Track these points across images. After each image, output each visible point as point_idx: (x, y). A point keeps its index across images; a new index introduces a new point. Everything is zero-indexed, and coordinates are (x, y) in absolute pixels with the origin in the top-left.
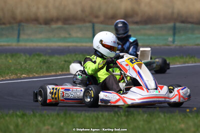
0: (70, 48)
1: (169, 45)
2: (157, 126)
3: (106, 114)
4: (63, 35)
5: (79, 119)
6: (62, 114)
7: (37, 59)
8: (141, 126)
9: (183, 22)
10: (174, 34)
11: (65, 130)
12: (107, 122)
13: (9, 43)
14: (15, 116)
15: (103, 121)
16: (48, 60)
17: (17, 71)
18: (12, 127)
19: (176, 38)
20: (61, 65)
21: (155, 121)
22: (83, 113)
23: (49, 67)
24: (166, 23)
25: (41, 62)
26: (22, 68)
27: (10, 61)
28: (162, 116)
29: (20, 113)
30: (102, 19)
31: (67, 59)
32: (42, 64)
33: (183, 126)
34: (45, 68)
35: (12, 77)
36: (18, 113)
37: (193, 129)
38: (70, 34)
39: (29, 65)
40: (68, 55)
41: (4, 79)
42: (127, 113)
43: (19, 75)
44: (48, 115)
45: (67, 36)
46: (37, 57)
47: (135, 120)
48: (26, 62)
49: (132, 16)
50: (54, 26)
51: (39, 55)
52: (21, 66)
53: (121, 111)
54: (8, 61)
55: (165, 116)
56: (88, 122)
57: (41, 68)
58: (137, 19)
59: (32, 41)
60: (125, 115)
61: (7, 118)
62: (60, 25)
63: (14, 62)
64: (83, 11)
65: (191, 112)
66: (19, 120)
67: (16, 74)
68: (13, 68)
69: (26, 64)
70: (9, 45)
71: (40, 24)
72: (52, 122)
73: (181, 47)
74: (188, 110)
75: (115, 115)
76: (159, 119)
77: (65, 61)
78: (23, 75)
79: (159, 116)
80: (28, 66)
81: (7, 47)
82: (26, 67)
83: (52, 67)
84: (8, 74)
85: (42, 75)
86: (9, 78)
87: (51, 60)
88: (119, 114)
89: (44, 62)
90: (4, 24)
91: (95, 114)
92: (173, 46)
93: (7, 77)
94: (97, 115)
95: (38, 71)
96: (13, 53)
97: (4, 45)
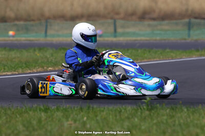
1: (185, 39)
2: (182, 121)
3: (129, 108)
5: (102, 113)
8: (165, 121)
9: (196, 18)
10: (189, 29)
12: (130, 117)
13: (37, 39)
14: (38, 110)
15: (126, 115)
17: (43, 64)
18: (35, 122)
19: (192, 32)
21: (178, 115)
24: (181, 19)
26: (48, 61)
27: (38, 55)
28: (185, 110)
29: (43, 106)
35: (39, 70)
36: (42, 107)
39: (55, 59)
41: (31, 72)
43: (45, 68)
47: (158, 114)
48: (52, 55)
52: (48, 60)
53: (144, 105)
54: (36, 55)
55: (188, 110)
56: (111, 117)
59: (59, 36)
60: (148, 110)
61: (31, 113)
63: (42, 55)
66: (43, 114)
67: (43, 67)
68: (40, 61)
69: (52, 58)
70: (37, 40)
72: (76, 116)
73: (196, 41)
75: (138, 109)
78: (50, 68)
79: (182, 111)
80: (53, 60)
81: (36, 42)
82: (52, 60)
84: (35, 66)
86: (36, 71)
88: (142, 107)
90: (33, 20)
92: (189, 40)
93: (34, 70)
94: (120, 109)
96: (41, 47)
97: (32, 40)
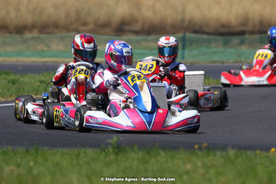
0: (48, 64)
3: (90, 151)
4: (39, 47)
5: (54, 157)
6: (32, 151)
7: (4, 79)
8: (135, 168)
10: (183, 48)
11: (35, 172)
15: (86, 160)
16: (18, 80)
20: (34, 87)
21: (153, 160)
22: (60, 150)
23: (19, 89)
25: (9, 82)
28: (163, 154)
30: (90, 27)
31: (43, 79)
32: (10, 85)
33: (189, 167)
34: (14, 90)
37: (201, 171)
38: (48, 46)
40: (46, 74)
42: (117, 150)
44: (14, 152)
45: (45, 49)
46: (4, 76)
47: (127, 159)
49: (129, 24)
50: (28, 35)
51: (7, 74)
53: (109, 147)
55: (166, 154)
56: (65, 161)
57: (8, 90)
58: (137, 27)
60: (114, 153)
62: (35, 34)
64: (67, 16)
65: (200, 148)
71: (10, 33)
74: (196, 147)
75: (101, 153)
76: (159, 158)
77: (41, 82)
83: (23, 89)
85: (9, 99)
87: (21, 79)
88: (106, 150)
89: (14, 82)
91: (76, 151)
94: (78, 152)
95: (5, 94)
